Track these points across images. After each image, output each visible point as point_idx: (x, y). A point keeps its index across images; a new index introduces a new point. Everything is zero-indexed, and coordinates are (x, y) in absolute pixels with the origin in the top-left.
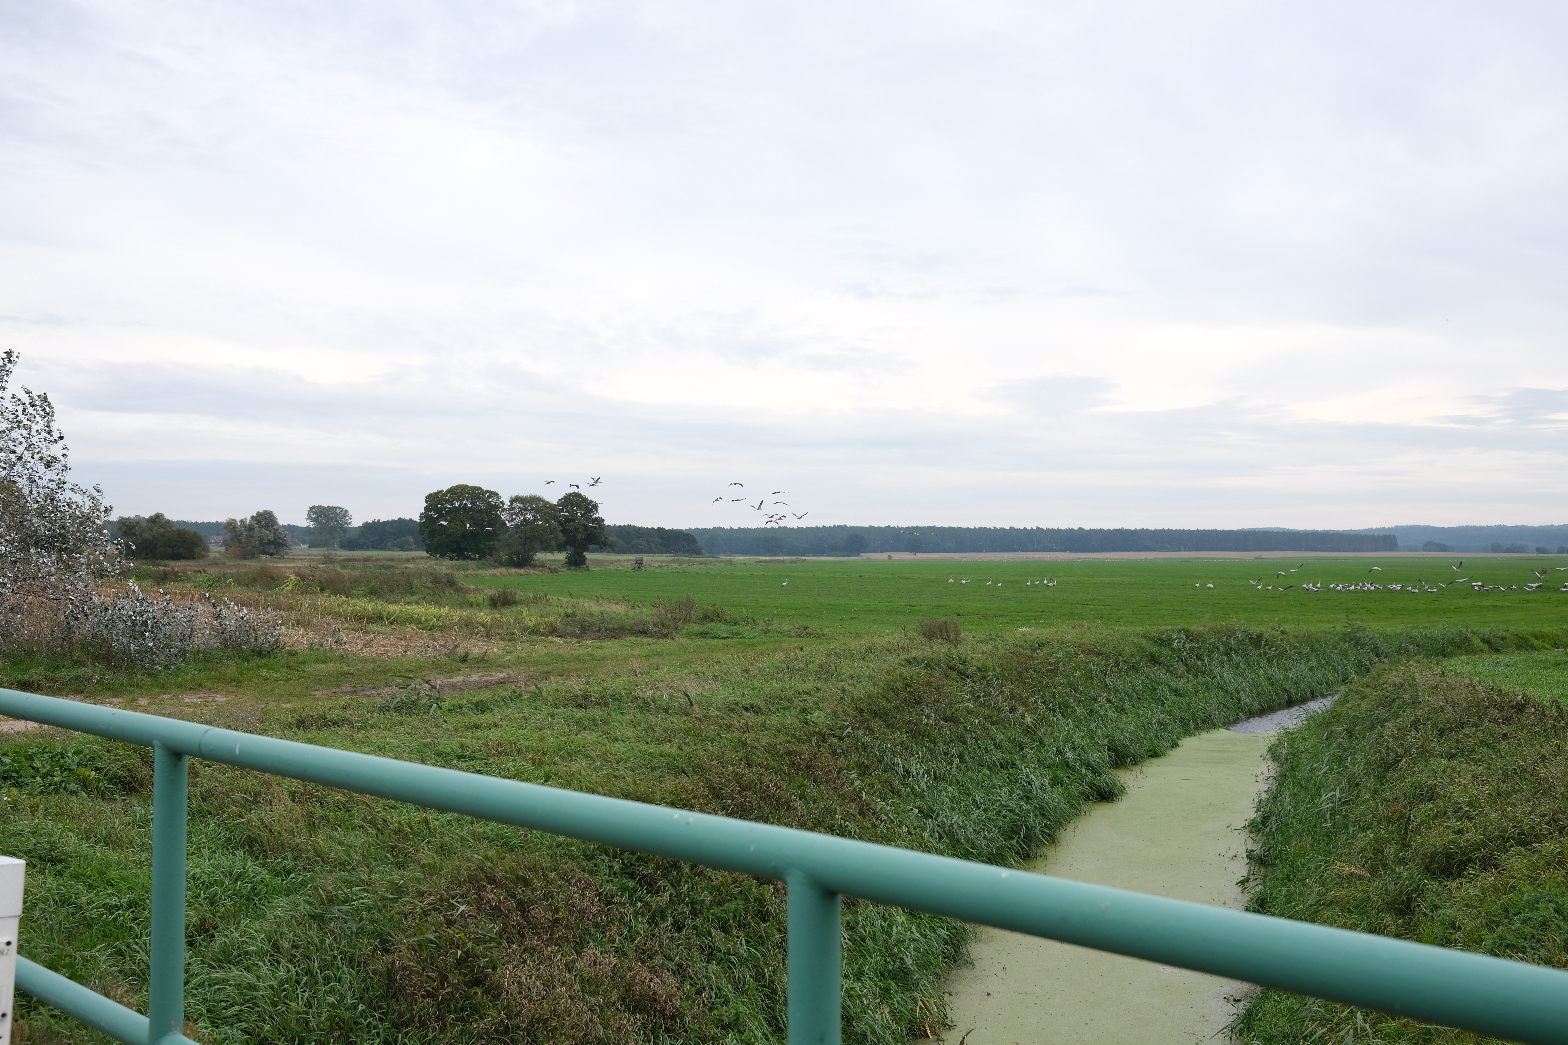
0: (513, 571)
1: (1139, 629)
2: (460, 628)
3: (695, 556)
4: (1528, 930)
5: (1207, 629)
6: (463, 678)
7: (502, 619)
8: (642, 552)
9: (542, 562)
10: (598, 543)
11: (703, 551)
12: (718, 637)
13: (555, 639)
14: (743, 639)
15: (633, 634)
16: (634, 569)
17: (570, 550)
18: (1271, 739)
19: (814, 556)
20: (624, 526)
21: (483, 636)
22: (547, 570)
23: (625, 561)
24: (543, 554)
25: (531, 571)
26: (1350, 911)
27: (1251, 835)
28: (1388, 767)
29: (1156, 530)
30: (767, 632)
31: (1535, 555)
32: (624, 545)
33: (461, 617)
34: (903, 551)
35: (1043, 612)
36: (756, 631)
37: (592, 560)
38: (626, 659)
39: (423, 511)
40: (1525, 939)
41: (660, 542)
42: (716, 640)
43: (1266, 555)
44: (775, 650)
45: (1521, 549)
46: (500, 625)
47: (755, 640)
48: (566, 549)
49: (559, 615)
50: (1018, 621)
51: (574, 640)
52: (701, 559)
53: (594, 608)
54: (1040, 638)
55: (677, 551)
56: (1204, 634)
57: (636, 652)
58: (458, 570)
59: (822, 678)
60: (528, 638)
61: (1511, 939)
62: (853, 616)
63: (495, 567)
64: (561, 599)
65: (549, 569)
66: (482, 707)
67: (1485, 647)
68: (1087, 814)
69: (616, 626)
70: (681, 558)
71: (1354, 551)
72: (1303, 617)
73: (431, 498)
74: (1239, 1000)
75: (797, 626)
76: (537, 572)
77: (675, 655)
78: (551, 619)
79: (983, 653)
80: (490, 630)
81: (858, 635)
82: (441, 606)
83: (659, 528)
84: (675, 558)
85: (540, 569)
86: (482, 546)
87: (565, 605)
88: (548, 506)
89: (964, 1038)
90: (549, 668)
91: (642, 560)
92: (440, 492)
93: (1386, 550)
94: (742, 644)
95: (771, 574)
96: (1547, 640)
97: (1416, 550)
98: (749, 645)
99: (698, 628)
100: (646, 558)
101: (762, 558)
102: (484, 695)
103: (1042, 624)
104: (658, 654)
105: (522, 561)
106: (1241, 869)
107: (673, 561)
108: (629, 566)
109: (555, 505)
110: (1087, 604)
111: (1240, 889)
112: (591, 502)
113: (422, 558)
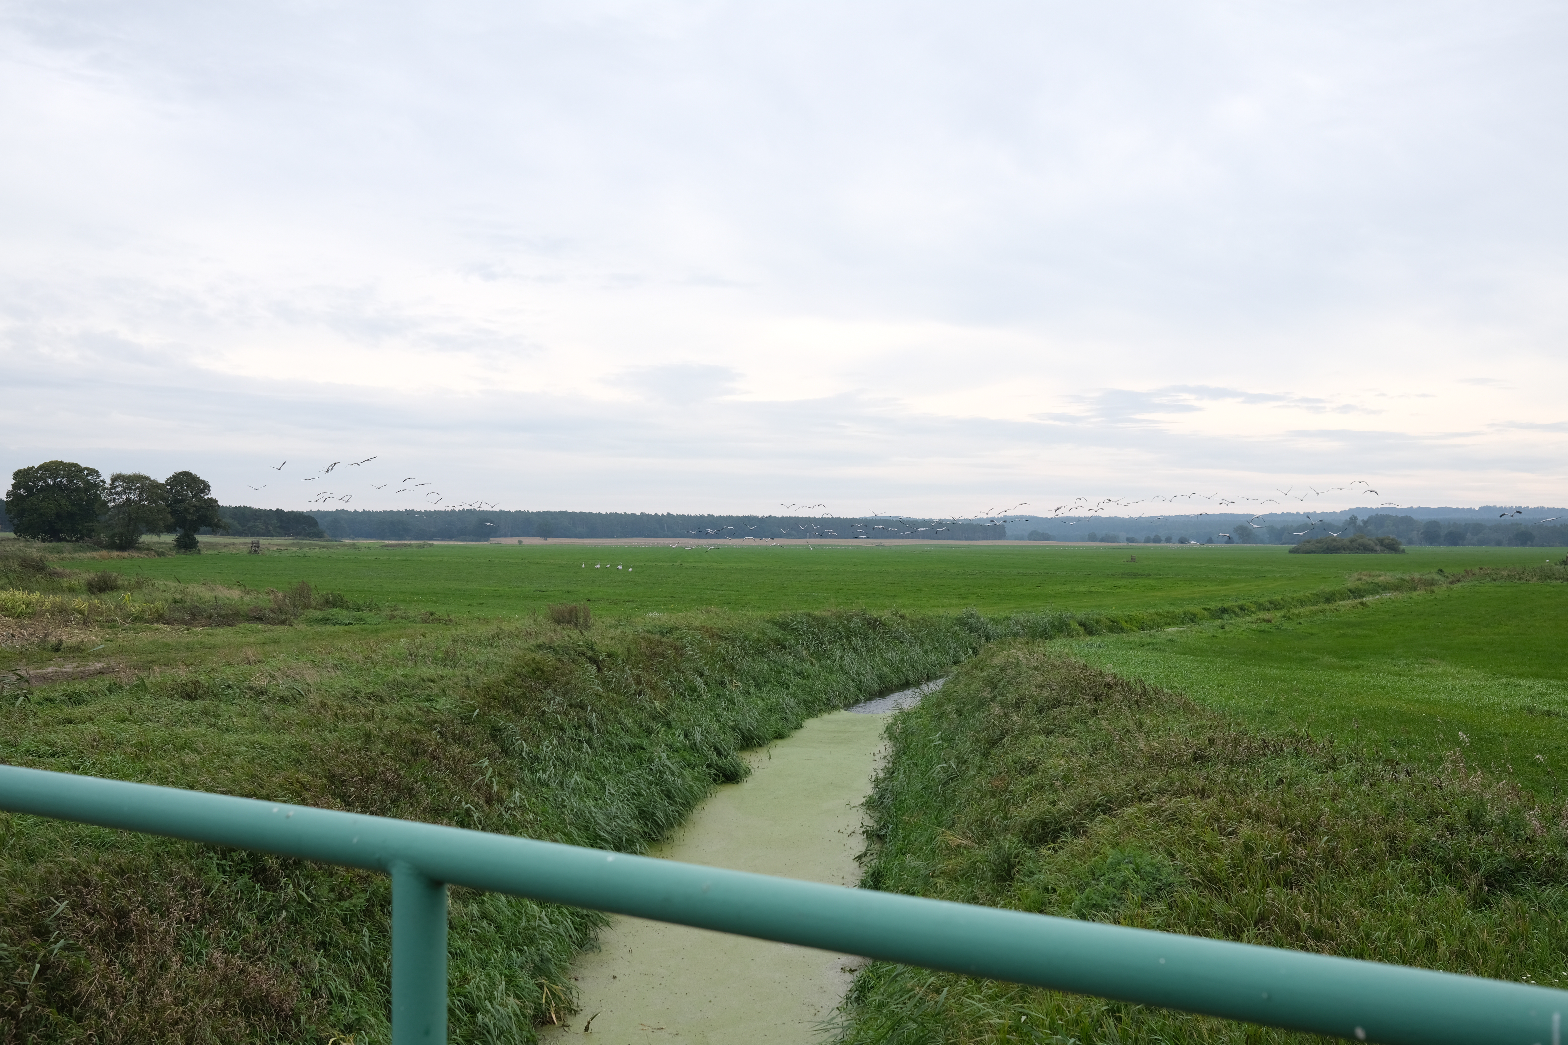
0: (115, 554)
1: (767, 614)
2: (53, 614)
3: (317, 539)
4: (1110, 889)
5: (829, 614)
6: (55, 668)
7: (102, 604)
8: (259, 535)
9: (148, 545)
10: (210, 525)
11: (325, 535)
12: (340, 624)
13: (160, 626)
14: (366, 625)
15: (248, 620)
16: (250, 552)
17: (180, 532)
18: (888, 719)
19: (442, 540)
20: (240, 507)
21: (79, 623)
22: (153, 553)
23: (240, 544)
24: (150, 536)
25: (136, 554)
26: (957, 881)
27: (868, 812)
28: (993, 743)
29: (783, 518)
30: (392, 618)
31: (1126, 544)
32: (239, 527)
33: (54, 603)
34: (534, 536)
35: (672, 597)
36: (380, 617)
37: (204, 543)
38: (240, 647)
39: (10, 489)
40: (1108, 899)
41: (279, 524)
42: (337, 627)
43: (887, 542)
44: (399, 637)
45: (1113, 539)
46: (99, 612)
47: (379, 627)
48: (176, 531)
49: (166, 600)
50: (647, 606)
51: (183, 627)
52: (323, 543)
53: (206, 594)
54: (669, 623)
55: (297, 534)
56: (826, 618)
57: (251, 639)
58: (51, 552)
59: (448, 665)
60: (131, 626)
61: (1096, 898)
62: (482, 601)
63: (94, 549)
64: (168, 583)
65: (156, 552)
66: (77, 699)
67: (1081, 630)
68: (713, 795)
69: (230, 612)
70: (301, 541)
71: (966, 539)
72: (919, 602)
73: (18, 475)
74: (854, 971)
75: (423, 611)
76: (142, 556)
77: (293, 642)
78: (158, 604)
79: (612, 639)
80: (88, 617)
81: (487, 621)
82: (31, 591)
83: (278, 510)
84: (295, 541)
85: (146, 552)
86: (80, 527)
87: (173, 590)
88: (155, 485)
89: (589, 1023)
90: (155, 657)
91: (258, 543)
92: (30, 469)
93: (995, 539)
94: (365, 630)
95: (397, 558)
96: (1134, 623)
97: (1022, 538)
98: (372, 632)
99: (318, 614)
100: (263, 541)
101: (387, 542)
102: (81, 686)
103: (672, 609)
104: (274, 642)
105: (126, 543)
106: (859, 845)
107: (293, 545)
108: (245, 550)
109: (163, 484)
110: (716, 590)
111: (858, 863)
112: (203, 482)
113: (9, 539)
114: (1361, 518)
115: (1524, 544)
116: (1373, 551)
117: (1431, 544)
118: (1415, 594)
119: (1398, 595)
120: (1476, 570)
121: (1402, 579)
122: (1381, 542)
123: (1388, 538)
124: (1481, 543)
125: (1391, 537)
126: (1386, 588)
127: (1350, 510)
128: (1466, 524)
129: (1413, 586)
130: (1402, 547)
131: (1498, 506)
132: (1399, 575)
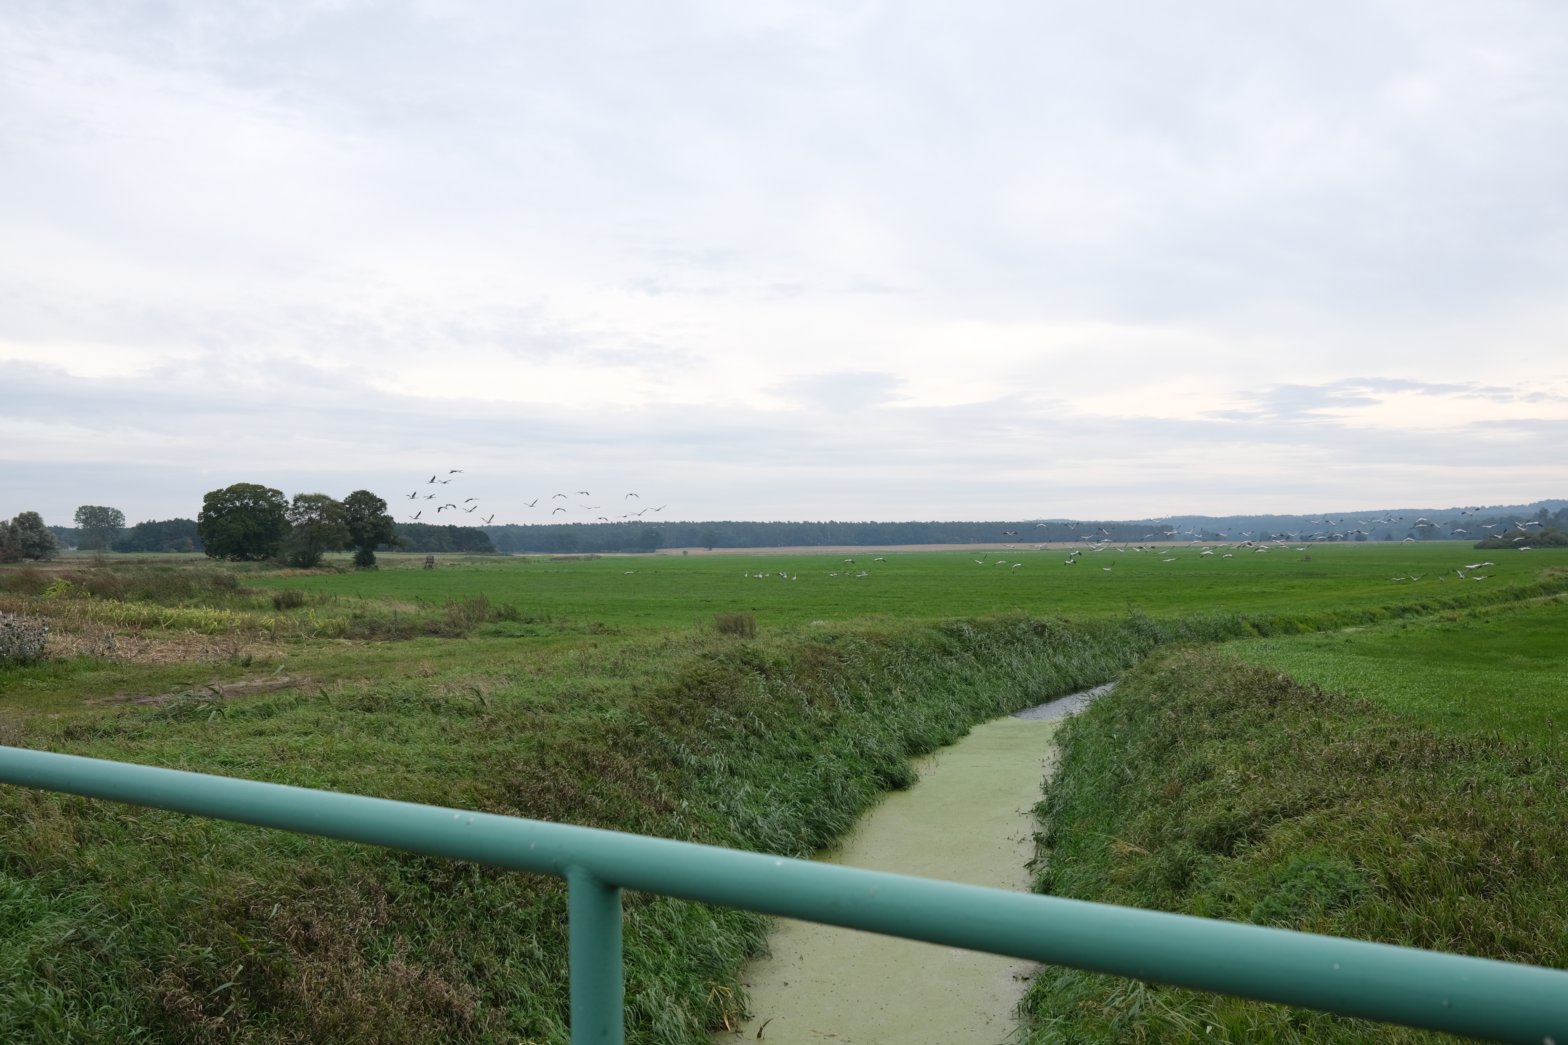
0: (299, 571)
1: (930, 620)
2: (242, 631)
3: (488, 553)
4: (1292, 897)
5: (993, 619)
6: (245, 683)
7: (287, 620)
8: (433, 550)
9: (329, 562)
10: (387, 542)
11: (497, 549)
12: (512, 636)
13: (342, 640)
14: (537, 637)
15: (424, 634)
16: (425, 567)
17: (358, 549)
19: (609, 552)
20: (415, 524)
21: (266, 639)
22: (334, 570)
23: (416, 559)
24: (330, 554)
25: (318, 572)
26: (1129, 887)
27: (1039, 818)
28: (1165, 749)
29: (946, 523)
30: (562, 629)
31: (1300, 543)
32: (414, 543)
33: (243, 620)
34: (698, 546)
35: (837, 605)
36: (551, 629)
37: (381, 559)
38: (417, 659)
39: (202, 511)
40: (1289, 906)
41: (452, 540)
42: (509, 639)
43: (1051, 546)
44: (570, 648)
45: (1287, 537)
46: (285, 628)
47: (550, 638)
48: (354, 548)
49: (347, 616)
50: (812, 614)
51: (363, 642)
52: (494, 557)
53: (385, 609)
54: (833, 630)
55: (469, 549)
56: (991, 624)
57: (428, 652)
58: (240, 571)
59: (616, 675)
60: (315, 641)
61: (1276, 905)
62: (649, 612)
63: (279, 568)
64: (349, 599)
65: (337, 569)
66: (267, 712)
67: (1255, 632)
69: (407, 627)
70: (473, 556)
72: (1085, 606)
73: (208, 497)
75: (592, 623)
76: (323, 573)
77: (467, 655)
78: (339, 620)
79: (777, 647)
80: (274, 633)
81: (654, 632)
82: (222, 608)
83: (450, 525)
84: (468, 556)
85: (327, 569)
86: (265, 546)
87: (354, 605)
88: (335, 504)
90: (338, 671)
91: (433, 559)
92: (219, 491)
94: (536, 642)
95: (566, 571)
96: (1310, 624)
97: (1191, 539)
98: (543, 644)
99: (491, 627)
100: (437, 557)
101: (556, 555)
102: (270, 699)
103: (836, 617)
104: (450, 654)
105: (309, 561)
107: (466, 560)
108: (420, 565)
109: (342, 503)
110: (880, 597)
111: (1028, 870)
112: (380, 500)
113: (201, 559)
114: (1552, 511)
127: (1540, 502)
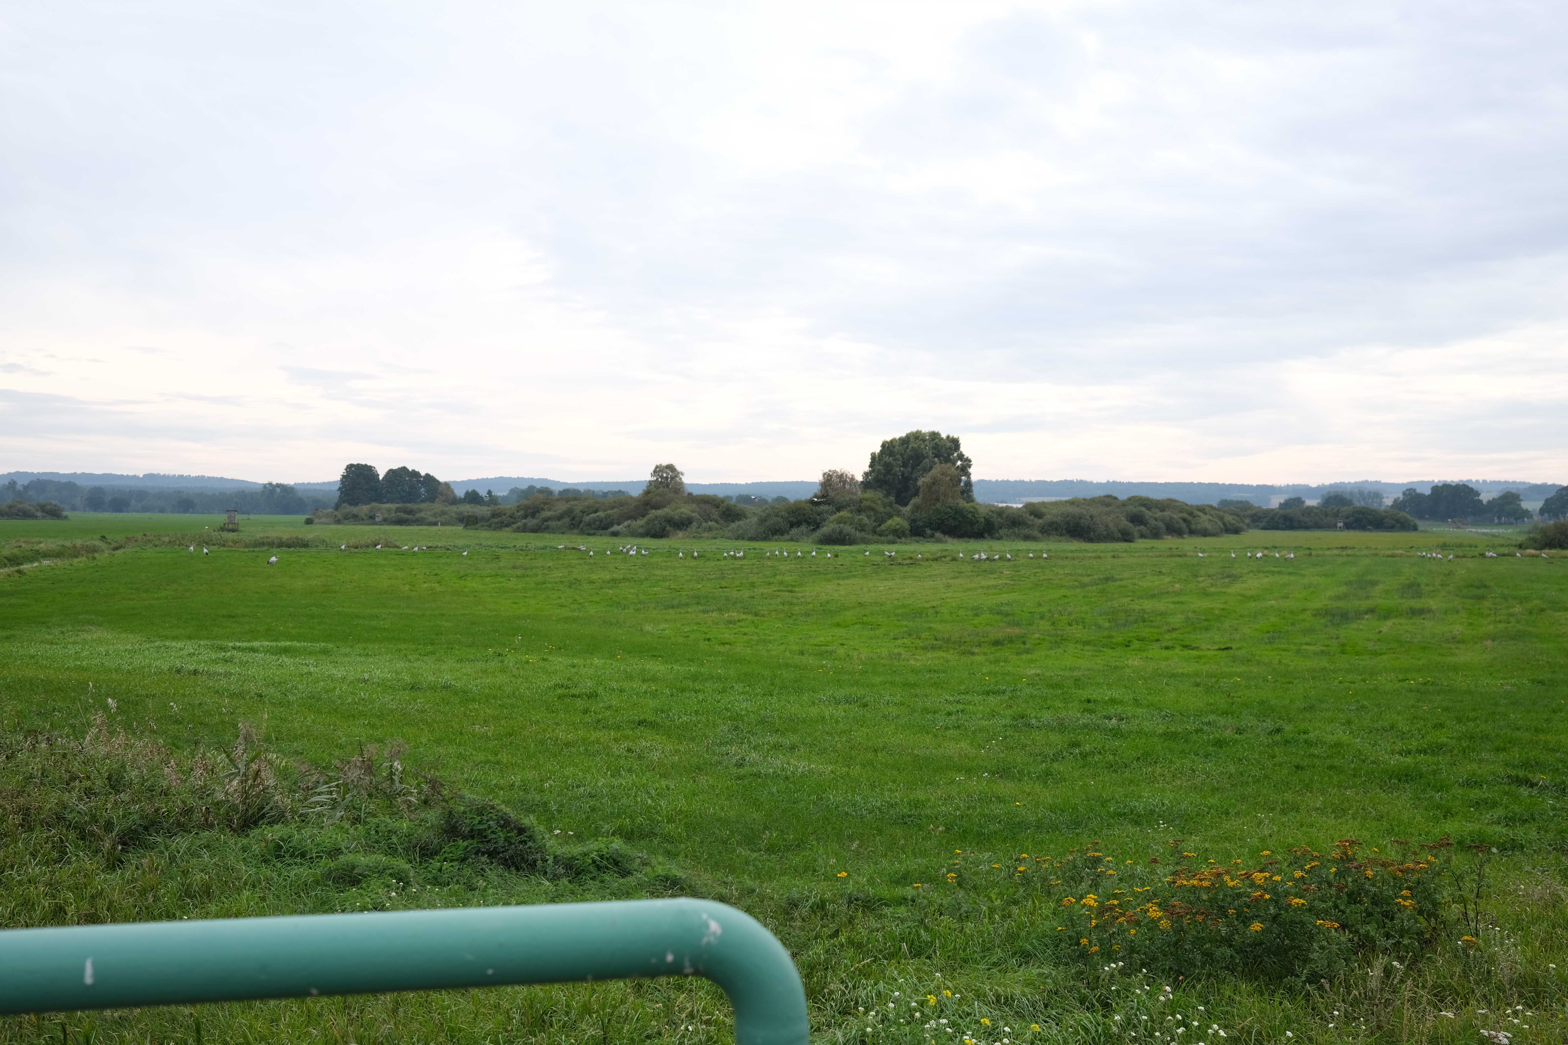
114: (21, 483)
115: (186, 511)
116: (33, 517)
117: (95, 510)
118: (76, 560)
119: (59, 562)
120: (139, 536)
121: (63, 546)
122: (42, 508)
123: (51, 504)
124: (145, 510)
125: (53, 502)
126: (46, 555)
127: (9, 474)
128: (130, 491)
129: (75, 553)
130: (65, 513)
131: (162, 473)
132: (61, 543)
